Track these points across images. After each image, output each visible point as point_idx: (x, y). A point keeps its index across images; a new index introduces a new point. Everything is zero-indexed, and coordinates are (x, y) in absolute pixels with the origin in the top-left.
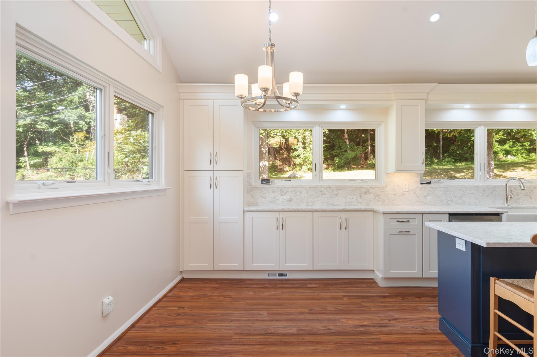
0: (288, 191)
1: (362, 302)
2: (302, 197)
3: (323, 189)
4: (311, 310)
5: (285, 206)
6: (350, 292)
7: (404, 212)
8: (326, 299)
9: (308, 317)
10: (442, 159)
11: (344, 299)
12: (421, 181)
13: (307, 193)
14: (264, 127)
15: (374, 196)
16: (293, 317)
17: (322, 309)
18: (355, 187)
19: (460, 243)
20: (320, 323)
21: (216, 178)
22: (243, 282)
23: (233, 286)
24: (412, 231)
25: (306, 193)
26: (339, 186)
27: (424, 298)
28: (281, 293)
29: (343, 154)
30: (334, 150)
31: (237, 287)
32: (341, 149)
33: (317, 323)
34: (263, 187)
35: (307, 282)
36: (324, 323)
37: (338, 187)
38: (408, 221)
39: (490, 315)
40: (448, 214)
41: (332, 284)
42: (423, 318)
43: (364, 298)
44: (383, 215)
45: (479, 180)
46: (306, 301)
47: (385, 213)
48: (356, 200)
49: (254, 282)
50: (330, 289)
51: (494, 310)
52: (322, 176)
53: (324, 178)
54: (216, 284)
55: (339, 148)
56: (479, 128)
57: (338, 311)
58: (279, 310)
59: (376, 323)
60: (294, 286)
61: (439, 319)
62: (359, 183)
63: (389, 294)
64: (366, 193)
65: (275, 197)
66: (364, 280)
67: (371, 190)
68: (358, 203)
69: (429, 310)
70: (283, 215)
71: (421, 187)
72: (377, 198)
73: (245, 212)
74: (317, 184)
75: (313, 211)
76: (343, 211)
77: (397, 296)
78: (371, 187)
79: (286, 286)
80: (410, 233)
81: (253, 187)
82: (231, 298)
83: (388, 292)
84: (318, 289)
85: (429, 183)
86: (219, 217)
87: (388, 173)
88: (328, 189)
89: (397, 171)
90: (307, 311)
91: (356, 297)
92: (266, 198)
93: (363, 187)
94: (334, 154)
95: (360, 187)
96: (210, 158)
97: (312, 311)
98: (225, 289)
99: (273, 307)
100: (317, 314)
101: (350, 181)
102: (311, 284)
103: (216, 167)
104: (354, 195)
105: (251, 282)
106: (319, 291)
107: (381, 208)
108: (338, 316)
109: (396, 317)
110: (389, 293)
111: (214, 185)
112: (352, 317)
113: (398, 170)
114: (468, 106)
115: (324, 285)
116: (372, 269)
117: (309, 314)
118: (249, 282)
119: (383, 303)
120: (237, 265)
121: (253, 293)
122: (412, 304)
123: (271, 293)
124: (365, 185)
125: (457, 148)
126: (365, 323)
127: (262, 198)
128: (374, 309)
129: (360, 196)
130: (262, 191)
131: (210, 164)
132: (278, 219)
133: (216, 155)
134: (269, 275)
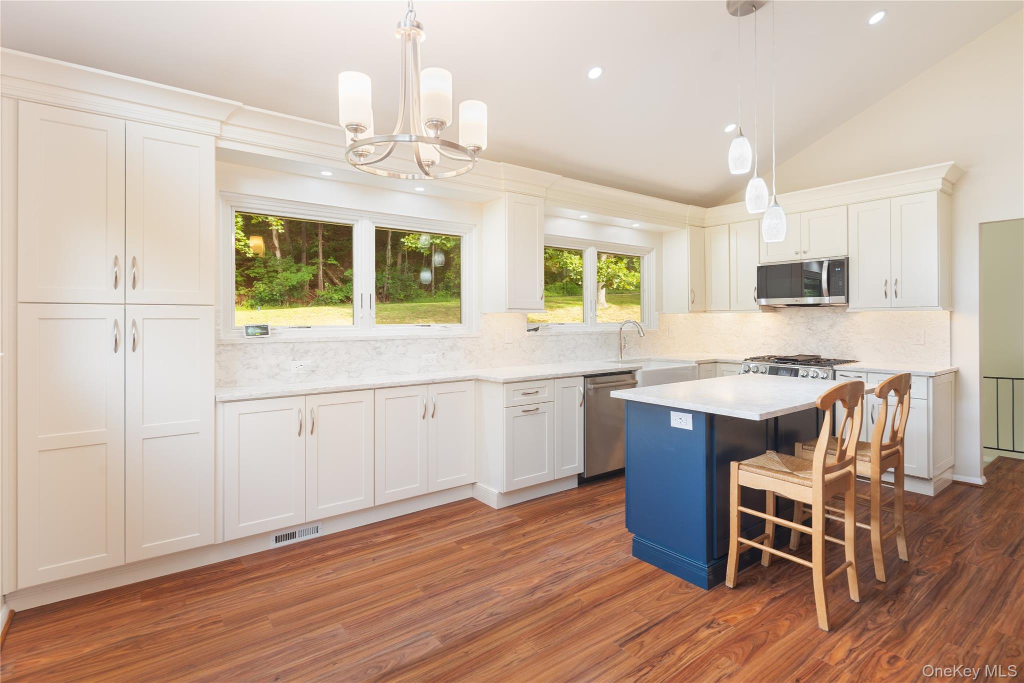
0: (309, 351)
1: (495, 544)
2: (338, 362)
3: (378, 344)
4: (425, 588)
5: (301, 382)
6: (461, 532)
7: (533, 377)
8: (432, 558)
9: (431, 604)
10: (434, 291)
11: (464, 548)
12: (527, 326)
13: (349, 354)
14: (244, 208)
15: (465, 353)
16: (406, 614)
17: (443, 579)
18: (436, 338)
19: (681, 419)
20: (468, 609)
21: (134, 324)
22: (216, 573)
23: (198, 591)
24: (542, 408)
25: (346, 353)
26: (408, 337)
27: (570, 512)
28: (333, 573)
29: (271, 277)
30: (252, 268)
31: (210, 590)
32: (266, 267)
33: (460, 611)
34: (251, 344)
35: (367, 533)
36: (474, 606)
37: (407, 339)
38: (537, 392)
39: (731, 515)
40: (583, 376)
41: (418, 525)
42: (599, 544)
43: (492, 537)
44: (502, 386)
45: (589, 325)
46: (401, 574)
47: (506, 383)
48: (437, 362)
49: (246, 565)
50: (422, 536)
51: (738, 507)
54: (144, 598)
55: (262, 265)
56: (589, 248)
57: (474, 575)
58: (366, 611)
59: (551, 576)
60: (347, 549)
61: (633, 539)
62: (438, 331)
63: (520, 520)
64: (452, 348)
65: (278, 365)
66: (458, 504)
67: (460, 343)
68: (440, 366)
69: (591, 529)
70: (313, 401)
71: (529, 336)
72: (468, 357)
73: (220, 406)
75: (375, 389)
76: (428, 384)
77: (535, 517)
78: (460, 338)
79: (330, 553)
80: (540, 411)
81: (222, 344)
82: (221, 621)
83: (517, 516)
84: (401, 542)
85: (537, 329)
86: (143, 424)
87: (485, 314)
88: (390, 343)
89: (508, 310)
90: (422, 594)
91: (479, 538)
92: (256, 369)
93: (448, 338)
94: (252, 275)
95: (443, 339)
96: (116, 272)
97: (430, 591)
98: (180, 604)
99: (345, 610)
100: (443, 592)
101: (422, 327)
102: (377, 535)
103: (131, 293)
104: (434, 353)
105: (239, 567)
106: (406, 546)
108: (484, 584)
109: (567, 555)
110: (520, 517)
111: (126, 340)
112: (506, 578)
113: (510, 309)
114: (584, 217)
115: (403, 531)
116: (473, 482)
117: (430, 597)
118: (232, 569)
119: (526, 537)
120: (198, 534)
121: (268, 592)
122: (566, 527)
123: (312, 578)
125: (455, 276)
126: (536, 581)
127: (248, 368)
128: (524, 551)
129: (443, 353)
130: (246, 354)
131: (116, 287)
132: (300, 410)
133: (134, 265)
134: (277, 539)
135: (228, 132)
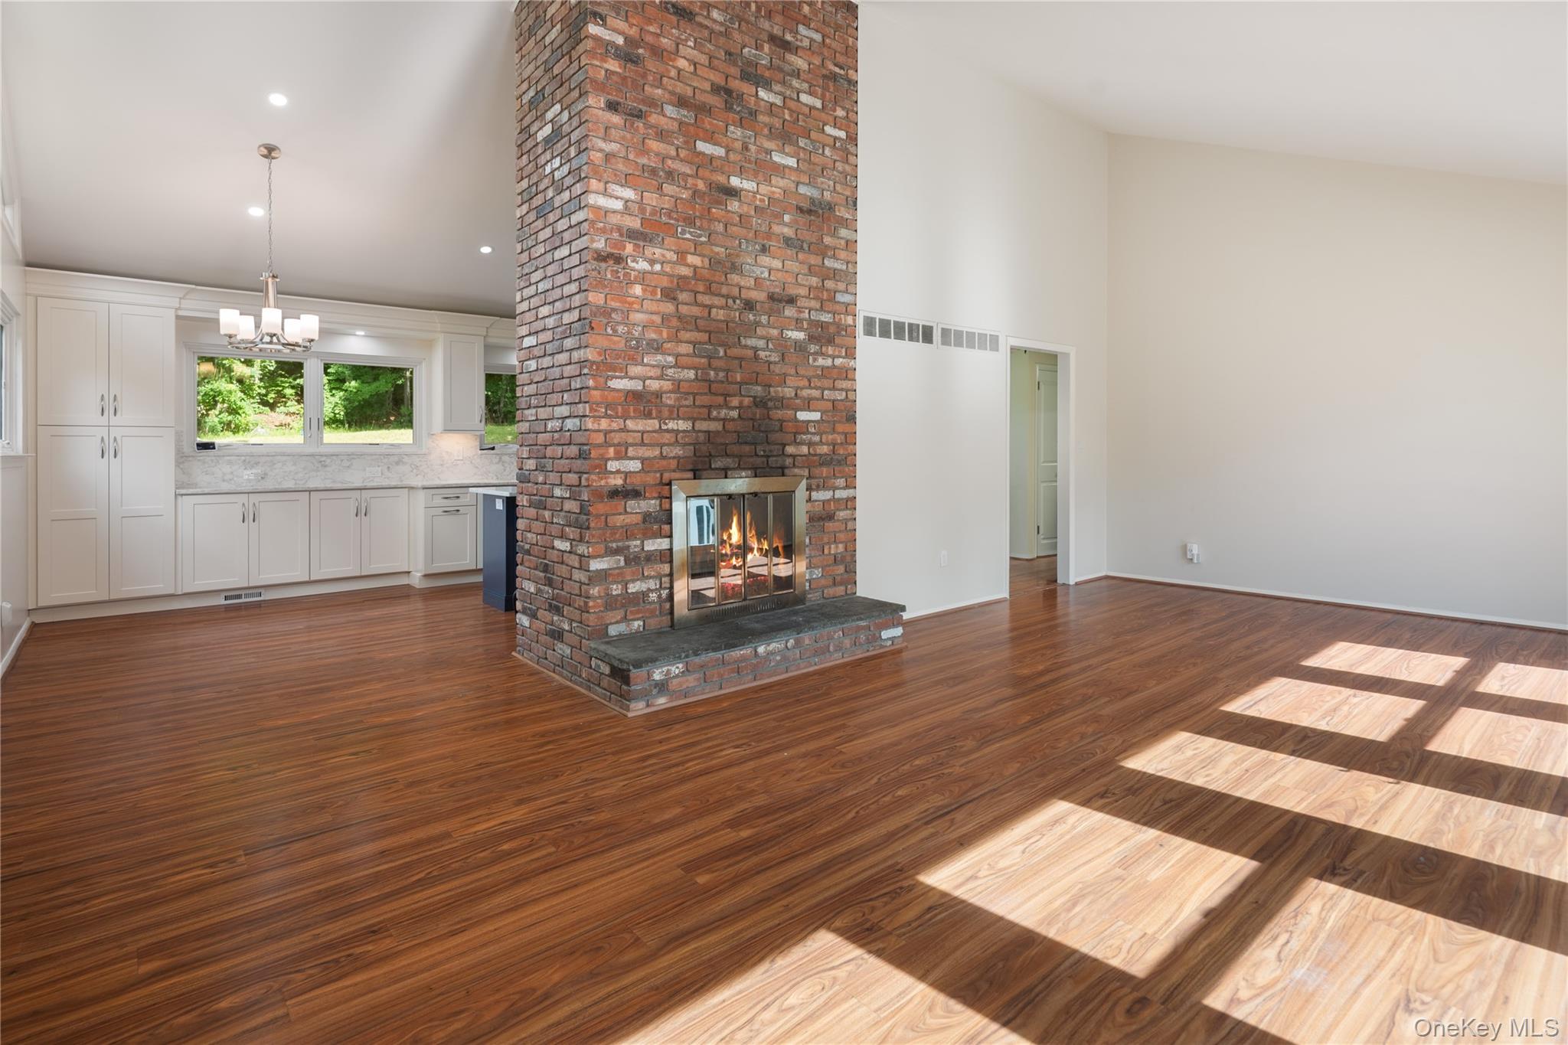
0: (260, 462)
2: (285, 470)
3: (323, 459)
7: (451, 485)
12: (481, 445)
13: (295, 465)
15: (411, 466)
18: (380, 455)
21: (115, 439)
24: (464, 510)
25: (293, 464)
26: (353, 454)
34: (208, 456)
37: (350, 455)
38: (458, 497)
44: (423, 490)
47: (426, 488)
48: (382, 473)
52: (322, 438)
53: (325, 441)
62: (386, 448)
64: (397, 463)
65: (232, 473)
67: (406, 459)
68: (385, 477)
70: (254, 498)
71: (481, 454)
72: (415, 471)
73: (179, 497)
74: (311, 449)
75: (310, 491)
76: (361, 489)
78: (404, 454)
80: (461, 512)
81: (185, 456)
85: (493, 449)
86: (121, 506)
87: (433, 434)
88: (334, 457)
89: (445, 431)
93: (393, 454)
95: (388, 455)
96: (102, 405)
101: (371, 446)
103: (114, 420)
104: (379, 466)
107: (418, 482)
111: (109, 450)
113: (447, 430)
116: (407, 570)
124: (397, 451)
129: (388, 467)
130: (205, 463)
131: (102, 415)
132: (244, 504)
133: (115, 400)
134: (226, 598)
135: (186, 304)
